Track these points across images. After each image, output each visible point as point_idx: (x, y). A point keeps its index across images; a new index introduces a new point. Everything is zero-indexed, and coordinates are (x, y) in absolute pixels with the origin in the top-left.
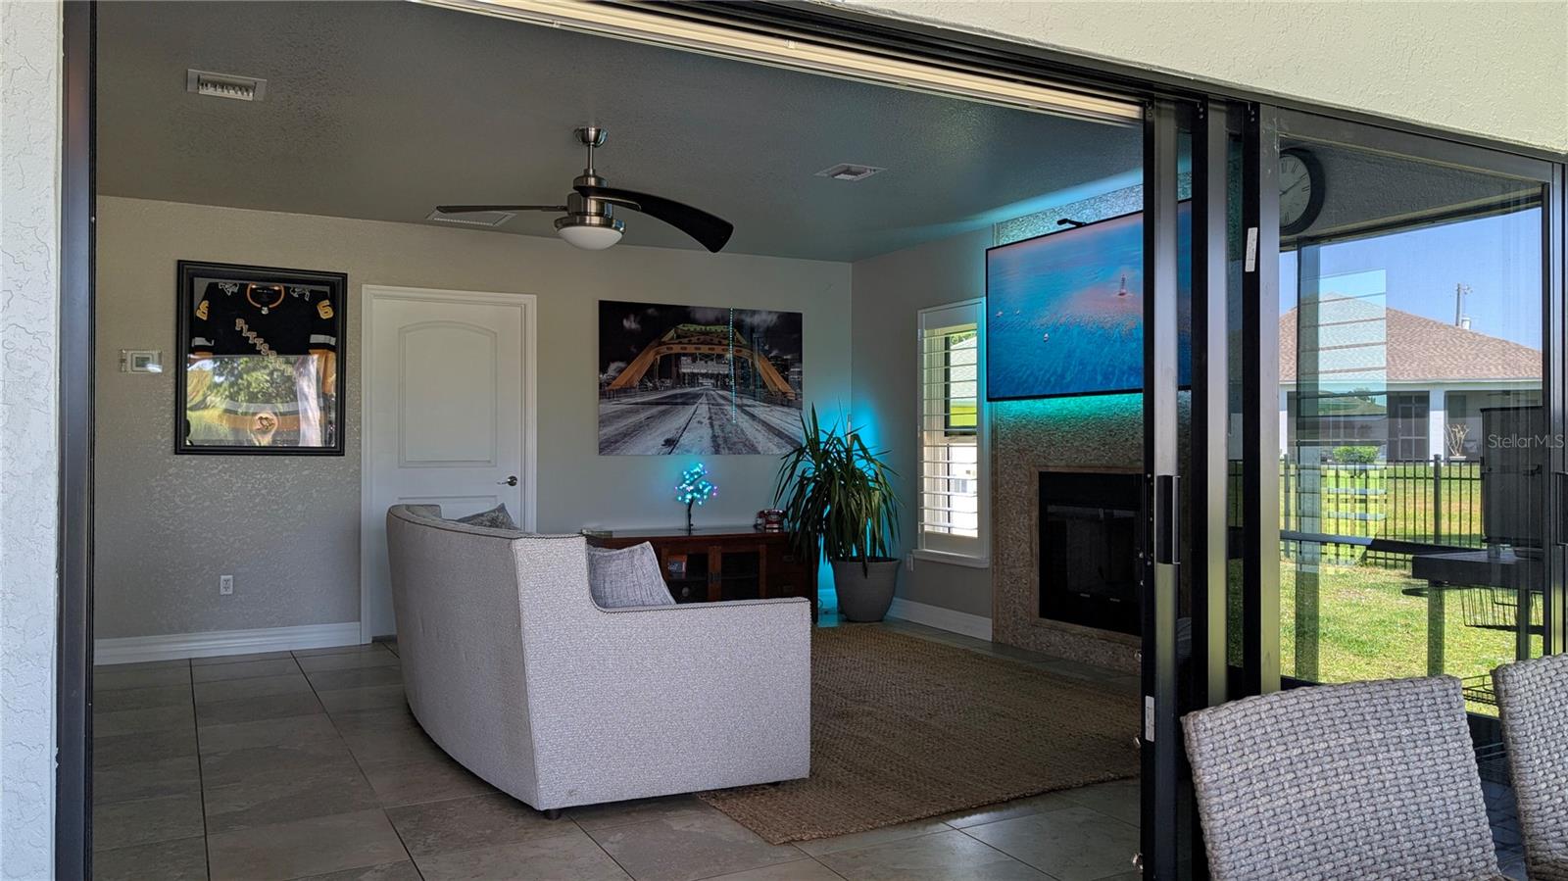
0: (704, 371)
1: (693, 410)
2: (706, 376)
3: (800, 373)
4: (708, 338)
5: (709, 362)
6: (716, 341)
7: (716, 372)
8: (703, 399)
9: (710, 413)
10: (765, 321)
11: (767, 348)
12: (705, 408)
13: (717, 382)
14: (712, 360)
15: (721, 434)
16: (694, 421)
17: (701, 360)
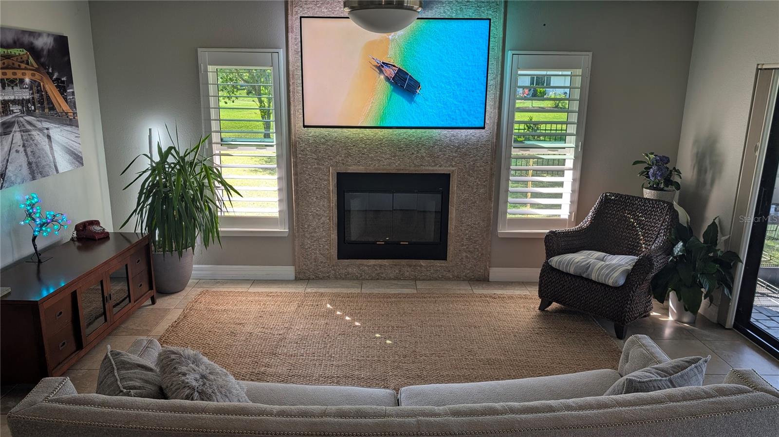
0: (12, 98)
1: (10, 140)
2: (15, 102)
3: (73, 93)
4: (10, 61)
5: (15, 88)
6: (16, 65)
7: (21, 98)
8: (16, 128)
9: (23, 140)
10: (46, 44)
11: (50, 70)
12: (18, 136)
13: (23, 107)
14: (16, 85)
15: (34, 160)
16: (13, 151)
17: (9, 85)
